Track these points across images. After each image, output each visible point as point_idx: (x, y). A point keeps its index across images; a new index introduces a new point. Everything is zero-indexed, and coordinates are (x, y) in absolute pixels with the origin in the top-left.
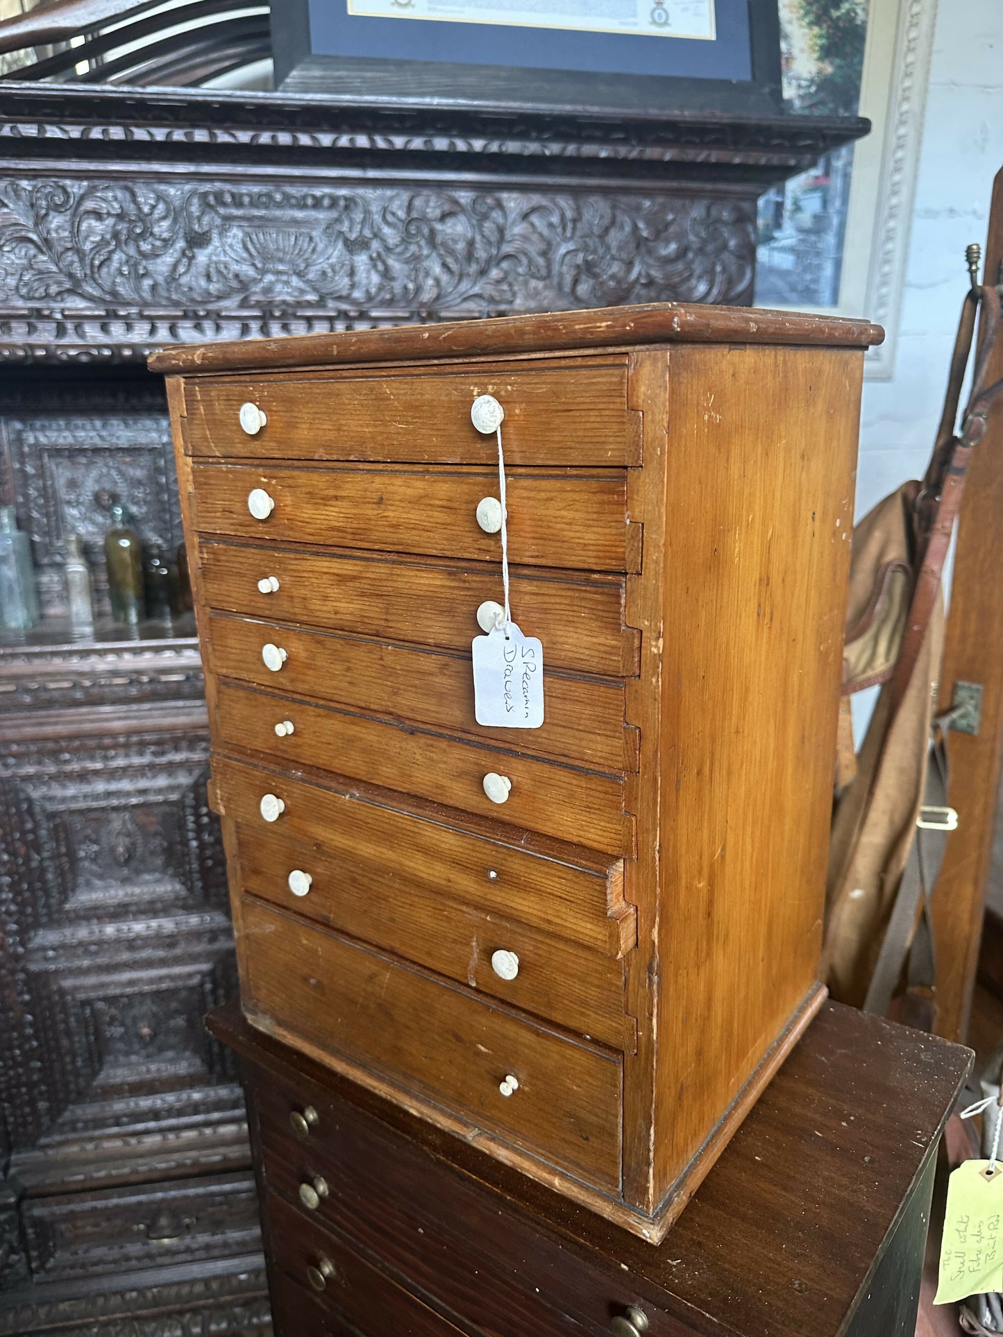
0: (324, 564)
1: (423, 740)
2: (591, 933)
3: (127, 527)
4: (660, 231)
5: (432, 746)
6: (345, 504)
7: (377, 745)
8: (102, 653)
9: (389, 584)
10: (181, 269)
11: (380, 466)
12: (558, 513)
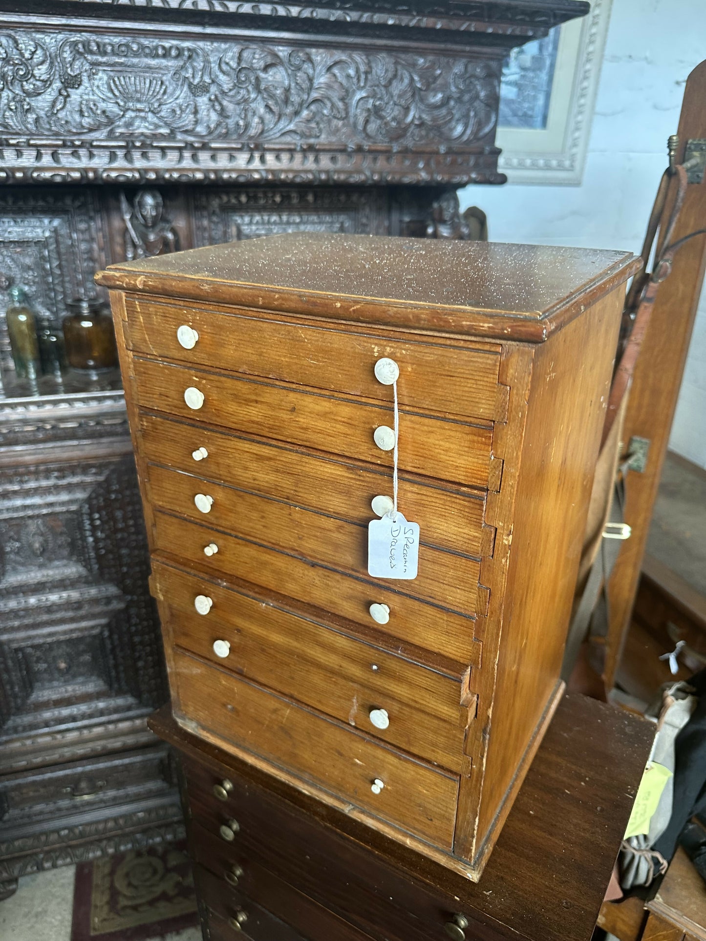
0: (246, 446)
1: (321, 572)
2: (448, 713)
3: (23, 305)
4: (430, 82)
5: (328, 576)
6: (264, 407)
7: (284, 569)
8: (13, 406)
9: (299, 467)
10: (59, 106)
11: (294, 386)
12: (437, 442)
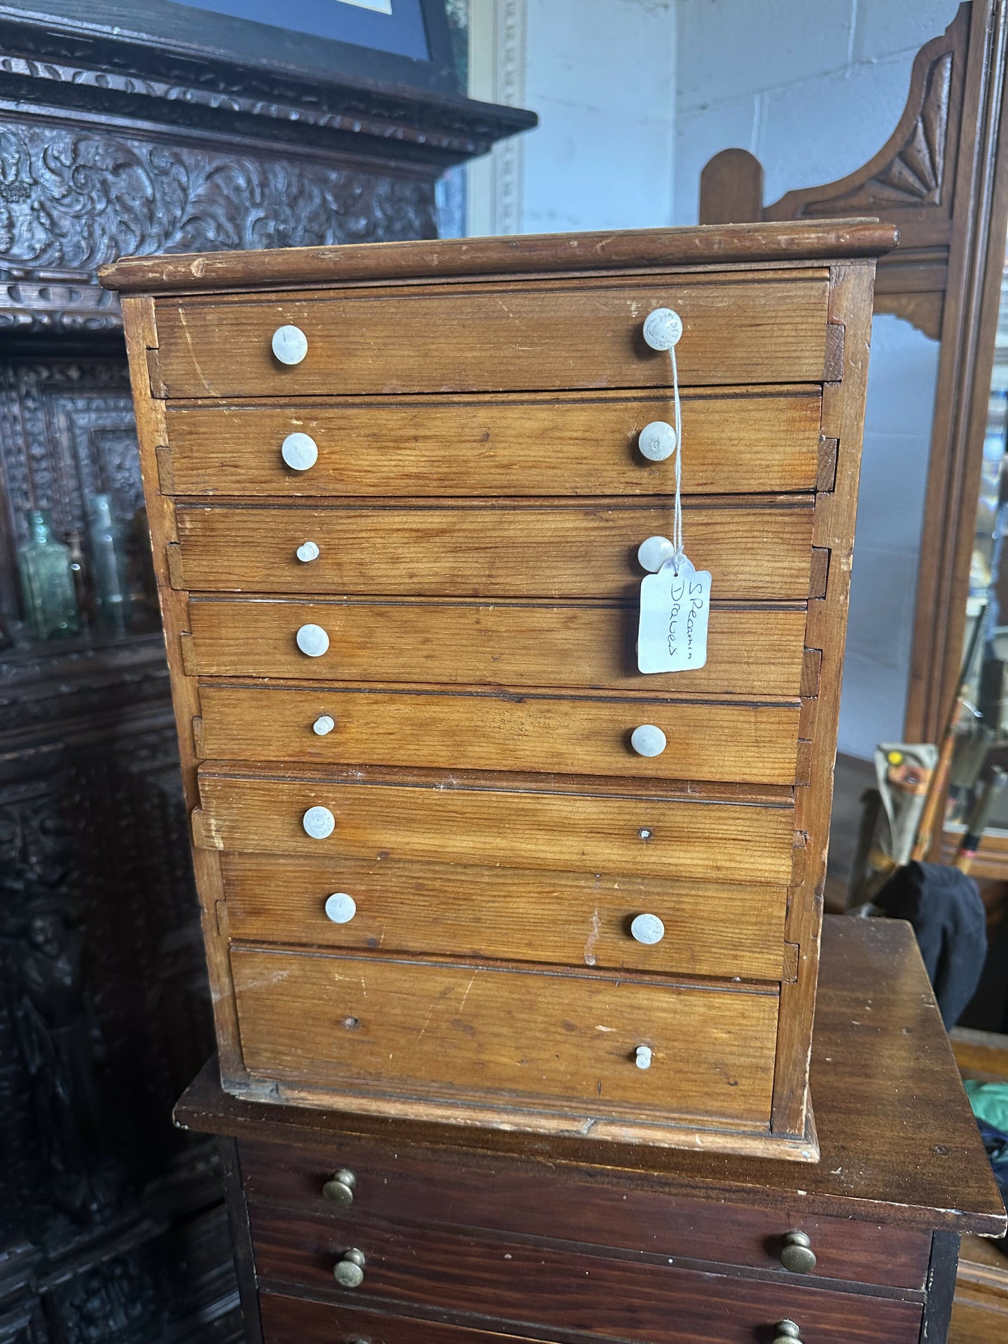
0: (398, 520)
1: (534, 706)
5: (549, 711)
7: (467, 724)
9: (497, 533)
11: (487, 397)
12: (736, 435)
